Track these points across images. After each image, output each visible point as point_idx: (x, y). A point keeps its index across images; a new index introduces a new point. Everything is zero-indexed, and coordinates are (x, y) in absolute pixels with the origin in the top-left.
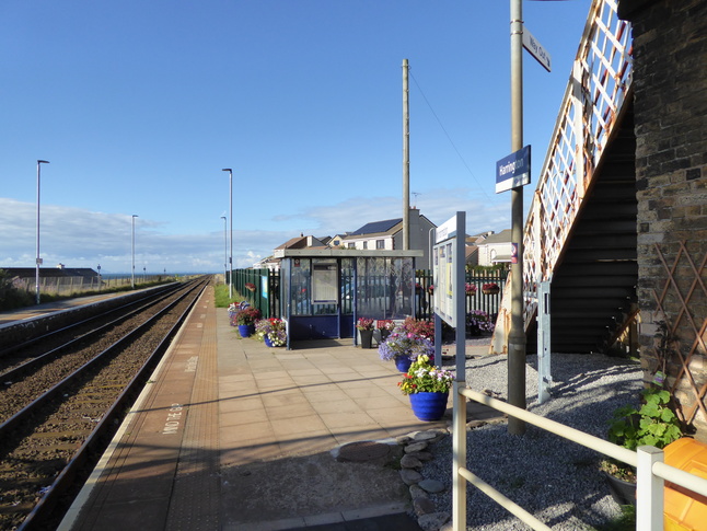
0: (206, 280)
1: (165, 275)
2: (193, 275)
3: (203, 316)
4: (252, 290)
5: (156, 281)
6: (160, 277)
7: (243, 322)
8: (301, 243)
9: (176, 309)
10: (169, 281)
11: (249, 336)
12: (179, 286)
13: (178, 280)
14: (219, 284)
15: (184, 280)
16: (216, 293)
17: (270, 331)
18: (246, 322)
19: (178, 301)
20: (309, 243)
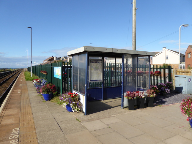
0: (20, 70)
1: (6, 69)
2: (16, 69)
3: (20, 85)
4: (45, 74)
5: (3, 70)
6: (4, 69)
7: (46, 92)
8: (52, 59)
9: (9, 81)
10: (8, 71)
11: (50, 100)
12: (11, 72)
13: (11, 70)
14: (25, 71)
15: (13, 70)
16: (25, 75)
17: (72, 102)
18: (48, 92)
19: (10, 77)
20: (55, 59)
